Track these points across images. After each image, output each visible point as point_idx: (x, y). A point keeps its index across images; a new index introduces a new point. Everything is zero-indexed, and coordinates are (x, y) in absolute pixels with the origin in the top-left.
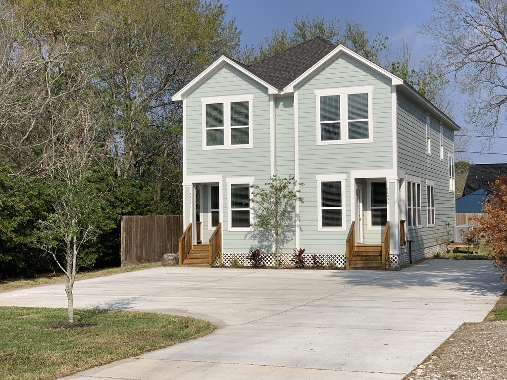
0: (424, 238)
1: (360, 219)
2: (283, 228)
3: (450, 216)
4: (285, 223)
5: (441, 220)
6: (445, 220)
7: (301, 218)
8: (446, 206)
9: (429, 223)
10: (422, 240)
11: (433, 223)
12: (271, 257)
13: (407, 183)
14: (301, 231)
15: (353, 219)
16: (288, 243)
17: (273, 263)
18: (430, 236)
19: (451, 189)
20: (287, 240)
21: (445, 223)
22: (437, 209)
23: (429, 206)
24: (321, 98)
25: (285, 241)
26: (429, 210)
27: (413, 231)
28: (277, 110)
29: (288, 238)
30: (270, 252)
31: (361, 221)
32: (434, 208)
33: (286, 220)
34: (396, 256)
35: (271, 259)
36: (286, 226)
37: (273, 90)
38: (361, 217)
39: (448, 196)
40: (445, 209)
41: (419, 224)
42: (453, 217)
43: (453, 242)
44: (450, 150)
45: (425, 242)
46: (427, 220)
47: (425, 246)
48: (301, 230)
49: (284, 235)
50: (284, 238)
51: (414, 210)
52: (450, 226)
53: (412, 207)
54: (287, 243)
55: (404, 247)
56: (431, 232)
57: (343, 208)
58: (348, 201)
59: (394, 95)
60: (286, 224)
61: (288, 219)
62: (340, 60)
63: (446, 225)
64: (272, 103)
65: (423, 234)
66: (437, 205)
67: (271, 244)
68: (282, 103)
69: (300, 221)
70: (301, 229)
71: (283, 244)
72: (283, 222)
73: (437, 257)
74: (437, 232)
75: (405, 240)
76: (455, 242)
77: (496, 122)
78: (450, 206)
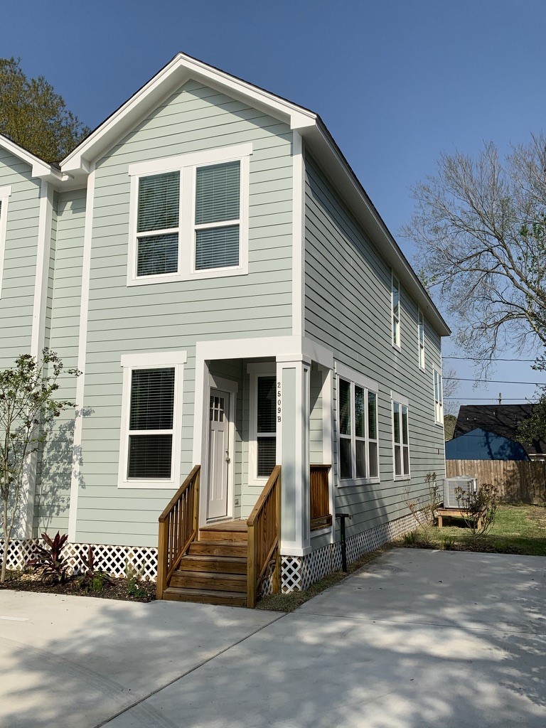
0: (386, 502)
1: (228, 461)
2: (52, 478)
3: (437, 462)
4: (58, 468)
5: (421, 468)
6: (429, 467)
7: (85, 456)
8: (430, 445)
9: (398, 472)
10: (383, 507)
11: (406, 472)
12: (17, 548)
13: (337, 382)
14: (83, 487)
15: (197, 461)
16: (61, 512)
17: (19, 562)
18: (398, 499)
19: (438, 421)
20: (59, 506)
21: (427, 473)
22: (414, 448)
23: (397, 440)
24: (142, 180)
25: (56, 508)
26: (397, 448)
27: (360, 490)
28: (59, 218)
29: (61, 503)
30: (15, 536)
31: (231, 465)
32: (408, 446)
33: (62, 460)
34: (295, 560)
35: (16, 553)
36: (60, 475)
37: (41, 169)
38: (231, 456)
39: (434, 429)
40: (429, 450)
41: (373, 473)
42: (441, 465)
43: (442, 505)
44: (436, 361)
45: (388, 510)
46: (394, 466)
47: (391, 517)
48: (82, 485)
49: (54, 494)
50: (54, 501)
51: (360, 445)
52: (437, 478)
53: (353, 437)
54: (58, 514)
55: (326, 531)
56: (401, 491)
57: (176, 432)
58: (188, 415)
59: (298, 160)
60: (61, 471)
61: (65, 457)
62: (185, 96)
63: (429, 476)
64: (44, 203)
65: (384, 494)
66: (414, 442)
67: (19, 517)
68: (69, 204)
69: (81, 463)
70: (82, 482)
71: (51, 516)
72: (56, 465)
73: (412, 542)
74: (413, 488)
75: (331, 511)
76: (446, 506)
77: (493, 348)
78: (437, 446)
